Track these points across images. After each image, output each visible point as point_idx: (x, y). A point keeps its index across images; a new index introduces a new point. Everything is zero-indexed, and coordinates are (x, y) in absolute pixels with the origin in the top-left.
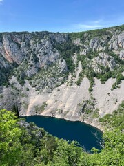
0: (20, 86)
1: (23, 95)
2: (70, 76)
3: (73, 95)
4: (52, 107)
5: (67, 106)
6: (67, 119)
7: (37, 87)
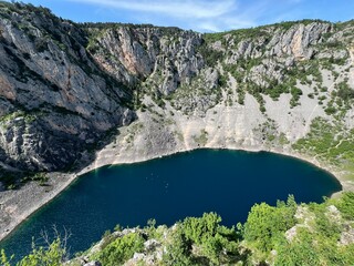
0: (160, 109)
1: (170, 122)
2: (224, 93)
3: (241, 117)
5: (238, 133)
6: (246, 149)
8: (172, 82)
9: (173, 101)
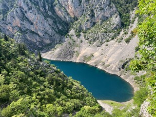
0: (76, 37)
1: (77, 46)
2: (122, 33)
4: (97, 59)
5: (110, 61)
6: (107, 71)
7: (89, 40)
8: (89, 23)
9: (87, 34)
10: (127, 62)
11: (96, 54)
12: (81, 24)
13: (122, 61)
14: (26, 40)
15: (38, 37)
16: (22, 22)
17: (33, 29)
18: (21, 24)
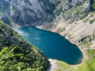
0: (57, 15)
1: (56, 21)
3: (83, 29)
6: (70, 41)
7: (65, 18)
8: (67, 6)
10: (85, 38)
11: (67, 29)
12: (61, 6)
13: (82, 36)
14: (27, 14)
15: (34, 13)
16: (26, 4)
17: (31, 8)
18: (25, 5)
